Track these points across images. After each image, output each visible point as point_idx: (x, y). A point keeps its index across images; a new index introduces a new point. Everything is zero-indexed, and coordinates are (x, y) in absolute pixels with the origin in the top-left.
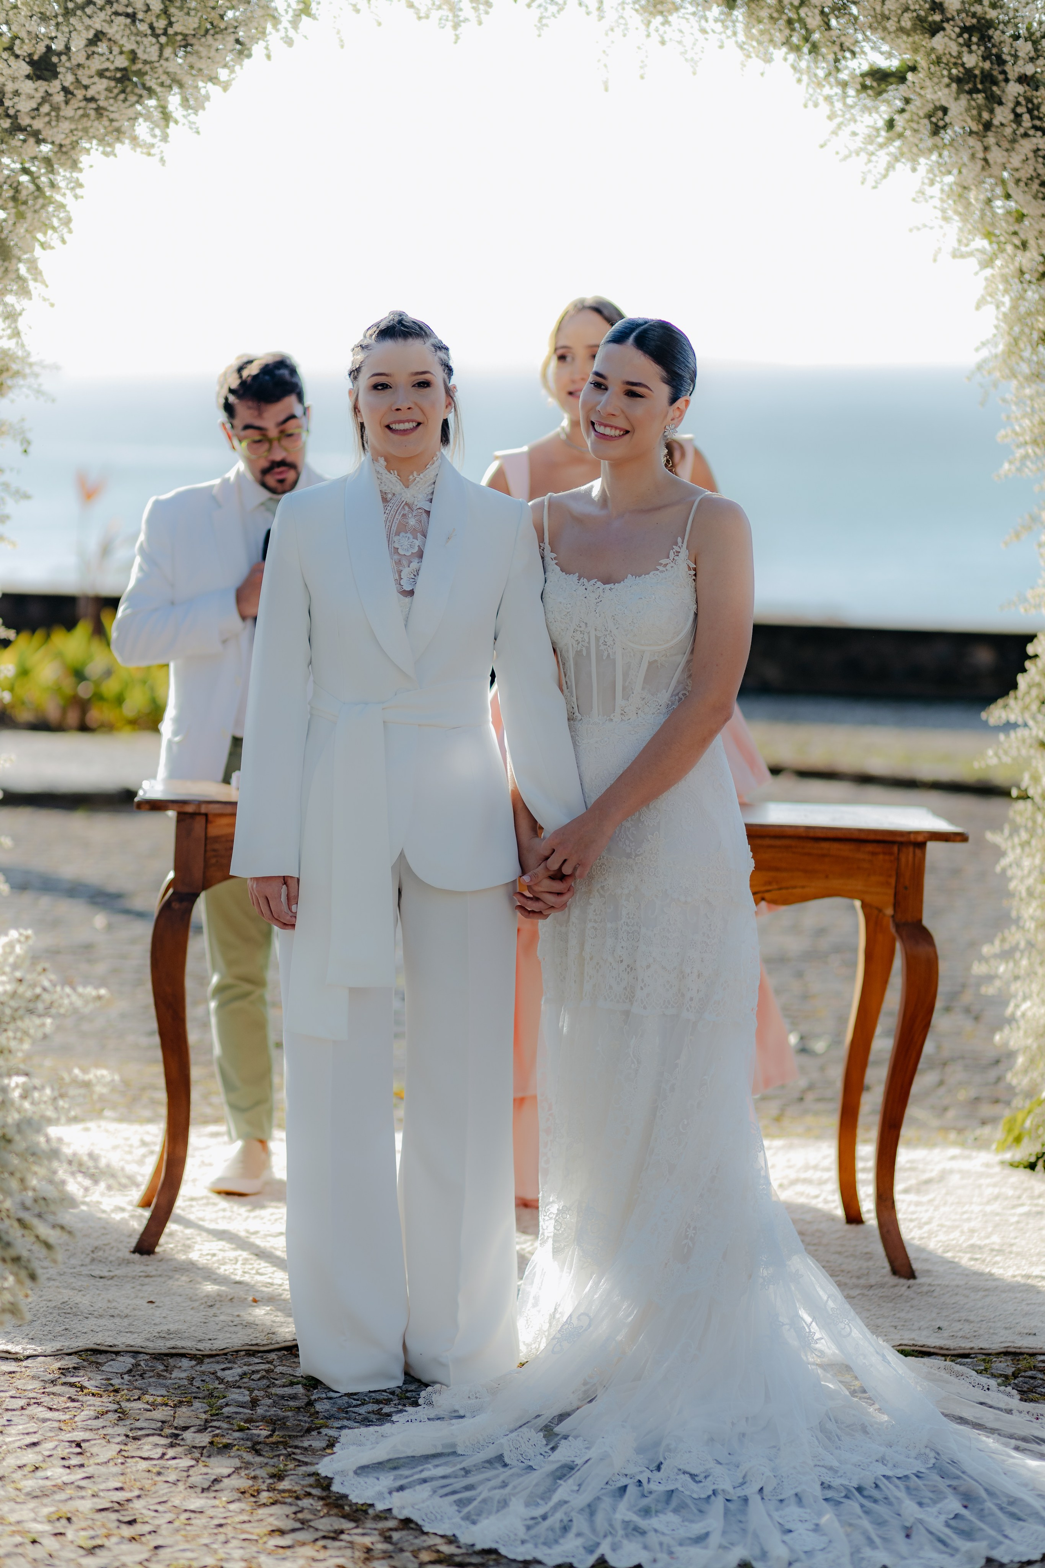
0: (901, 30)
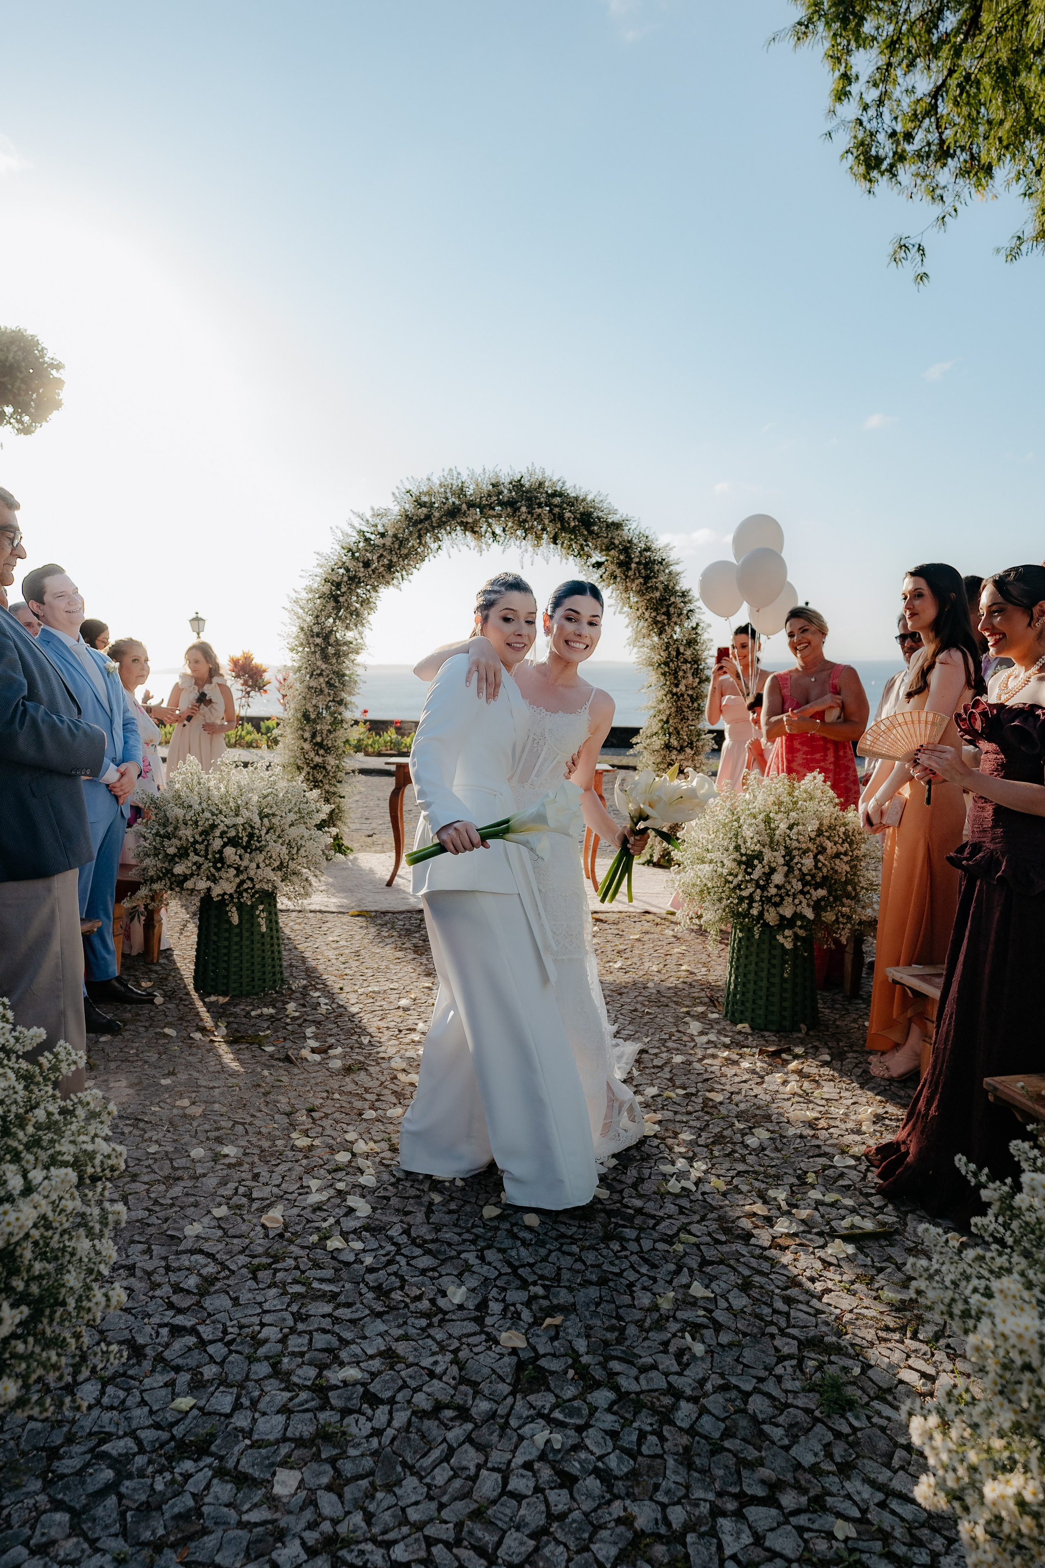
0: (603, 551)
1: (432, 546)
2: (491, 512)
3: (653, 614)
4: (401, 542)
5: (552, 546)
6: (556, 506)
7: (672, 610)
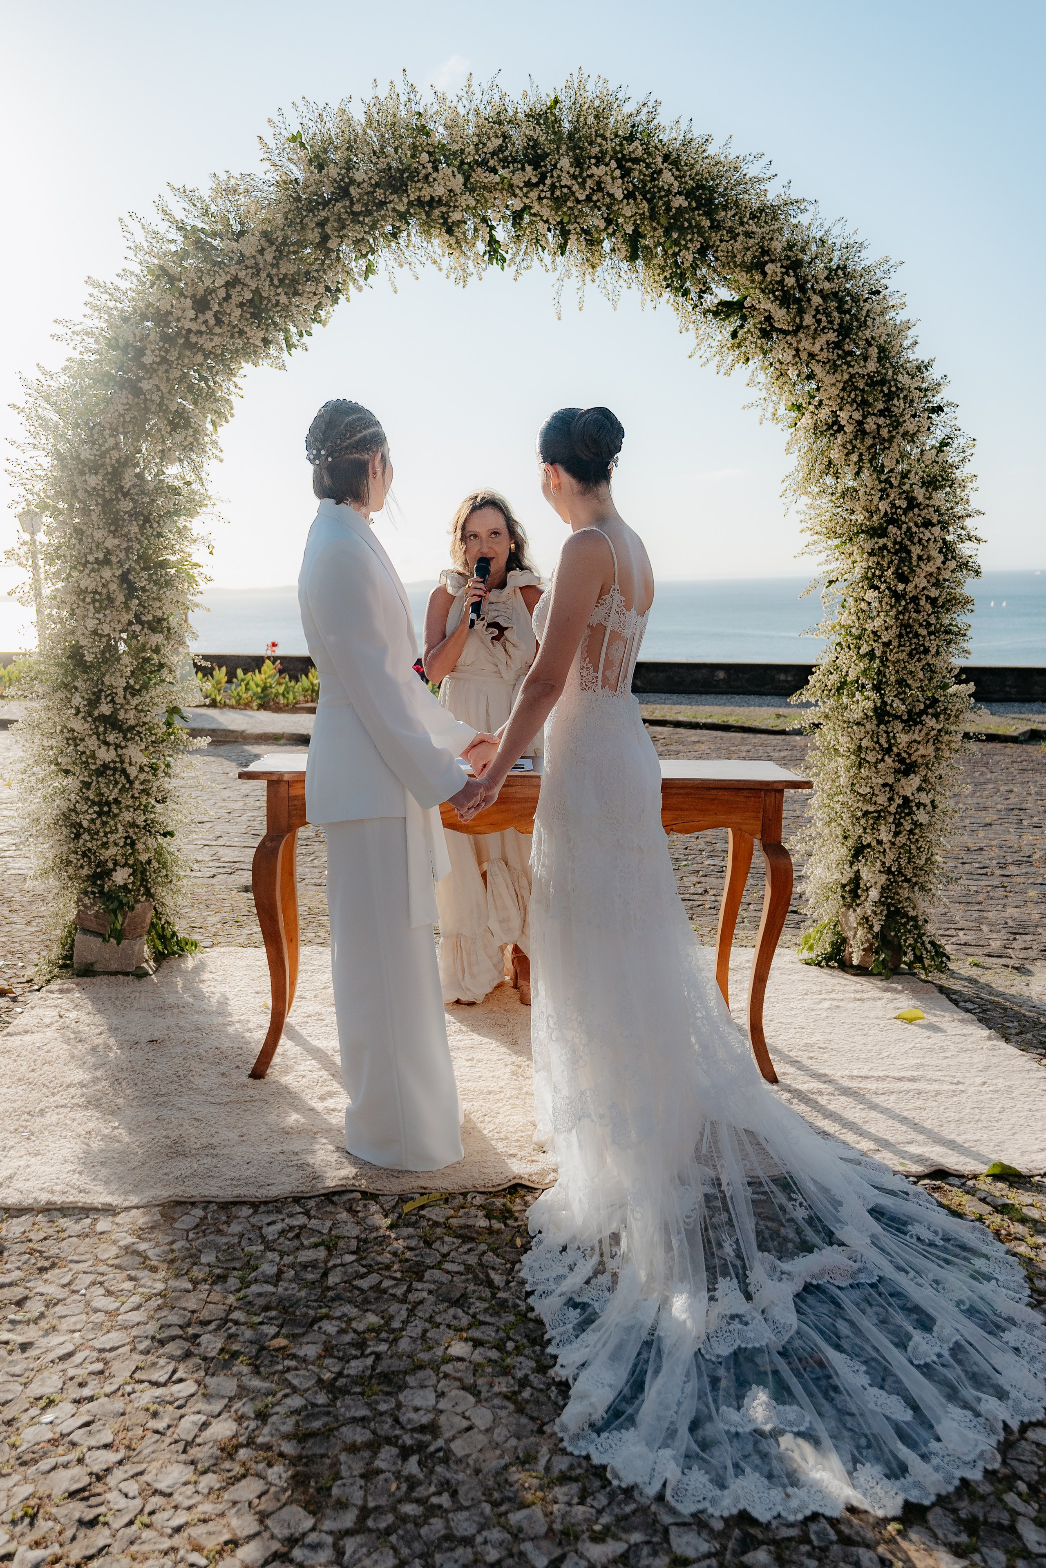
1: (354, 266)
3: (858, 416)
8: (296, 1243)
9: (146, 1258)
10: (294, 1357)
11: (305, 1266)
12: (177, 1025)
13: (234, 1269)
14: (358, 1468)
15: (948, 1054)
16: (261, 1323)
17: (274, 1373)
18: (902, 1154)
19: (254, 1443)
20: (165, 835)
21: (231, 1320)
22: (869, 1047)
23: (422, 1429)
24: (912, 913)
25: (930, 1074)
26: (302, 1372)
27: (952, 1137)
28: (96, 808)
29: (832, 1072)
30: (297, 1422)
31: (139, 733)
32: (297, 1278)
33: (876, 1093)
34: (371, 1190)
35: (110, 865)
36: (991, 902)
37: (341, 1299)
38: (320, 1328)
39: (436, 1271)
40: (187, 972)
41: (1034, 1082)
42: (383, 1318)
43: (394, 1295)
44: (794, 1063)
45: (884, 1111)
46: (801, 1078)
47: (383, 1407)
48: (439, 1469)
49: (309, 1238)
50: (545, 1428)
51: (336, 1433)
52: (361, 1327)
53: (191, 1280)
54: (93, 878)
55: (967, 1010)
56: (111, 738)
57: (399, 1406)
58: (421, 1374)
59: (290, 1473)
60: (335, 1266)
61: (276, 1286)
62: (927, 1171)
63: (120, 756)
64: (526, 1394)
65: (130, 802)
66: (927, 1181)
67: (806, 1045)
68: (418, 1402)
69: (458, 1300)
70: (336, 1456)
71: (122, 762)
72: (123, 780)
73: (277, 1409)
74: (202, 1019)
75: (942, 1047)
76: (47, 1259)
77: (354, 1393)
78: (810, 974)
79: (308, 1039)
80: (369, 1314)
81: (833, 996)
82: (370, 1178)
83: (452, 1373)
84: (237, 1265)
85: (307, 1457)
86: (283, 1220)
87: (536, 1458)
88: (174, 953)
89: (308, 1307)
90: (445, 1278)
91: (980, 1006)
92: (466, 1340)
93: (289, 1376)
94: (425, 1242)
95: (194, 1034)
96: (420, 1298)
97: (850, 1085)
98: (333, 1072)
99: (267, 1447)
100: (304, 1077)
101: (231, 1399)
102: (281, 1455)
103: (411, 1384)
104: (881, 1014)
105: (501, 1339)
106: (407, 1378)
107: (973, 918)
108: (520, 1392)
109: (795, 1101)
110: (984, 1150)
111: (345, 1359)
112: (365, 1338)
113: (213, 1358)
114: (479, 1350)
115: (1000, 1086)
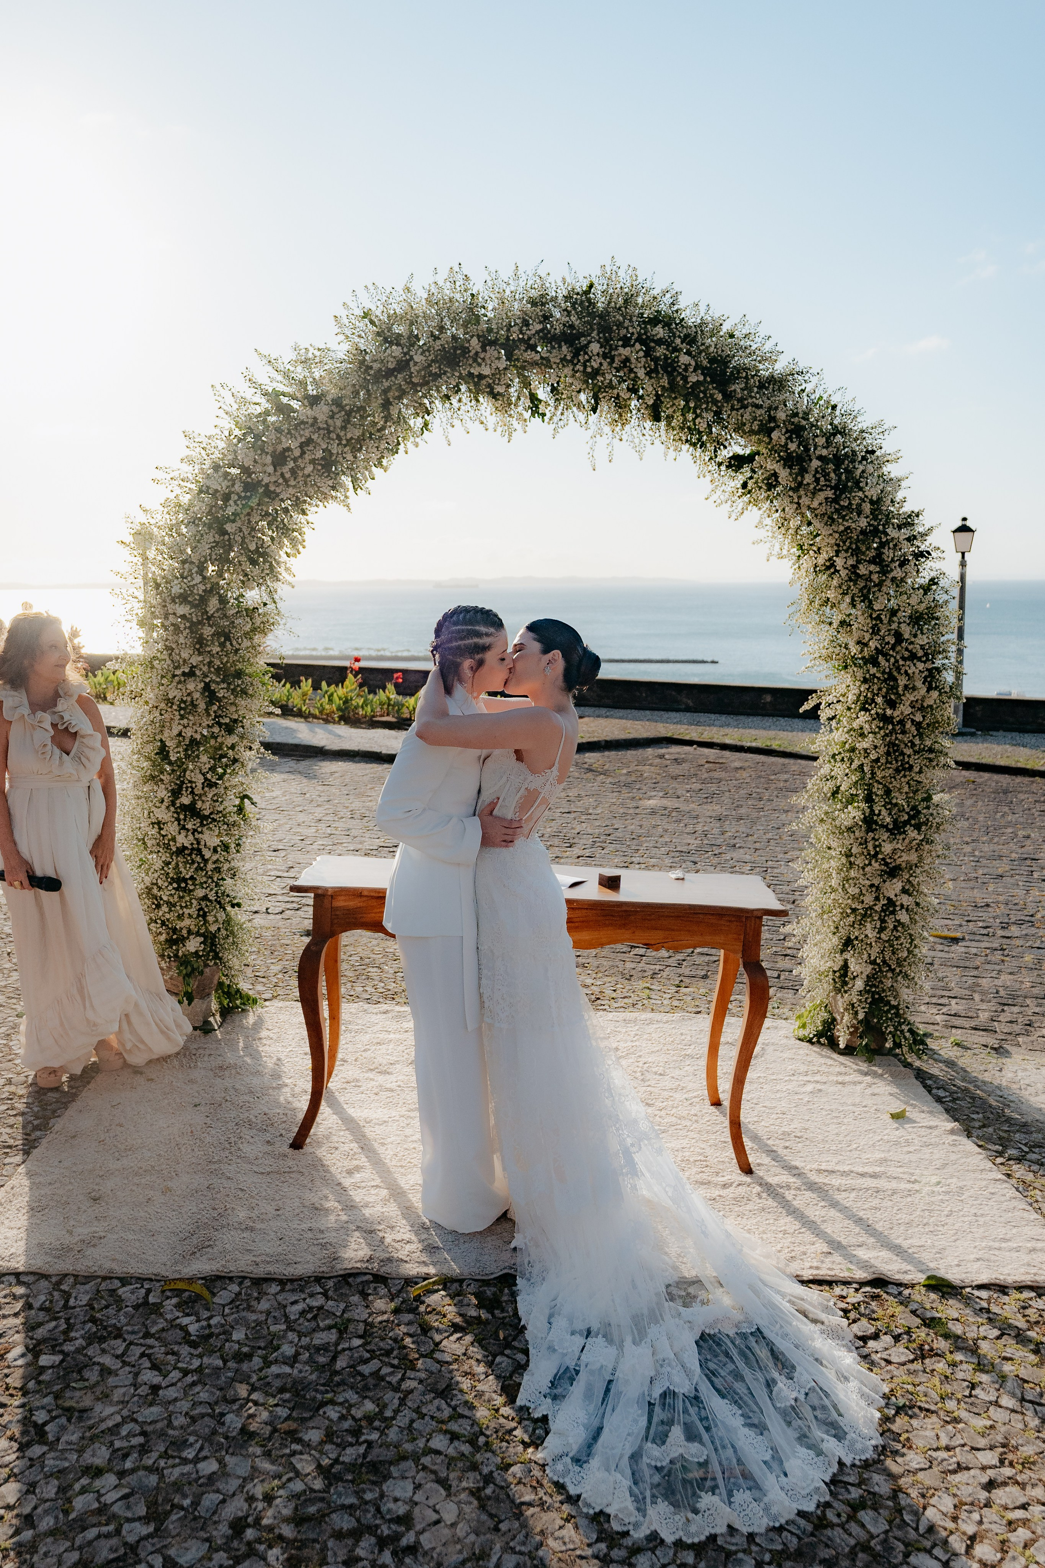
0: (752, 432)
1: (411, 422)
2: (529, 355)
3: (851, 562)
4: (349, 414)
5: (648, 424)
6: (660, 342)
7: (888, 554)
8: (313, 1324)
9: (188, 1333)
10: (299, 1441)
11: (318, 1349)
12: (233, 1087)
13: (259, 1348)
14: (342, 1556)
15: (911, 1149)
16: (276, 1405)
17: (282, 1456)
18: (850, 1258)
19: (260, 1524)
20: (233, 906)
21: (253, 1401)
22: (840, 1138)
23: (398, 1520)
24: (893, 1003)
25: (893, 1171)
26: (305, 1457)
27: (897, 1241)
28: (175, 885)
29: (803, 1164)
30: (297, 1506)
31: (214, 820)
32: (311, 1361)
33: (838, 1190)
34: (381, 1273)
35: (184, 932)
36: (988, 967)
37: (345, 1384)
38: (325, 1413)
39: (428, 1360)
40: (248, 1028)
41: (984, 1183)
42: (378, 1405)
43: (389, 1383)
44: (771, 1152)
45: (844, 1210)
46: (774, 1169)
47: (368, 1496)
48: (408, 1560)
49: (324, 1319)
50: (501, 1526)
51: (327, 1519)
52: (358, 1413)
53: (222, 1357)
54: (171, 942)
55: (939, 1100)
56: (189, 826)
57: (382, 1495)
58: (404, 1465)
59: (286, 1556)
60: (344, 1350)
61: (292, 1367)
62: (869, 1278)
63: (197, 839)
64: (489, 1491)
65: (204, 879)
66: (868, 1289)
67: (784, 1133)
68: (398, 1493)
69: (443, 1391)
70: (325, 1542)
71: (198, 843)
72: (198, 859)
73: (281, 1492)
74: (256, 1081)
75: (907, 1141)
76: (105, 1328)
77: (347, 1481)
78: (801, 1052)
79: (345, 1106)
80: (367, 1401)
81: (818, 1078)
82: (382, 1261)
83: (429, 1465)
84: (262, 1345)
85: (301, 1541)
86: (304, 1299)
87: (489, 1555)
88: (238, 1007)
89: (317, 1391)
90: (435, 1367)
91: (952, 1093)
92: (446, 1432)
93: (294, 1460)
94: (423, 1329)
95: (246, 1098)
96: (412, 1387)
97: (817, 1180)
98: (362, 1144)
99: (270, 1529)
100: (337, 1149)
101: (245, 1479)
102: (280, 1537)
103: (395, 1475)
104: (857, 1101)
105: (474, 1434)
106: (392, 1468)
107: (967, 985)
108: (484, 1488)
109: (764, 1195)
110: (925, 1257)
111: (343, 1446)
112: (361, 1426)
113: (234, 1438)
114: (456, 1443)
115: (953, 1186)
